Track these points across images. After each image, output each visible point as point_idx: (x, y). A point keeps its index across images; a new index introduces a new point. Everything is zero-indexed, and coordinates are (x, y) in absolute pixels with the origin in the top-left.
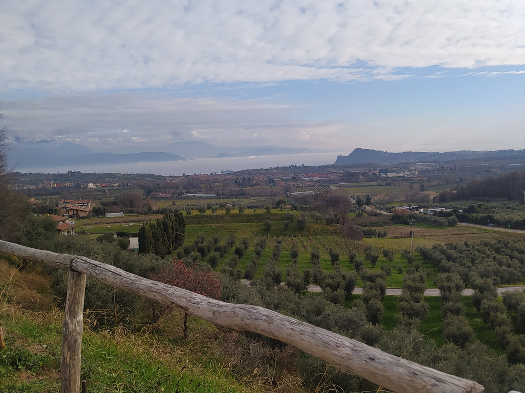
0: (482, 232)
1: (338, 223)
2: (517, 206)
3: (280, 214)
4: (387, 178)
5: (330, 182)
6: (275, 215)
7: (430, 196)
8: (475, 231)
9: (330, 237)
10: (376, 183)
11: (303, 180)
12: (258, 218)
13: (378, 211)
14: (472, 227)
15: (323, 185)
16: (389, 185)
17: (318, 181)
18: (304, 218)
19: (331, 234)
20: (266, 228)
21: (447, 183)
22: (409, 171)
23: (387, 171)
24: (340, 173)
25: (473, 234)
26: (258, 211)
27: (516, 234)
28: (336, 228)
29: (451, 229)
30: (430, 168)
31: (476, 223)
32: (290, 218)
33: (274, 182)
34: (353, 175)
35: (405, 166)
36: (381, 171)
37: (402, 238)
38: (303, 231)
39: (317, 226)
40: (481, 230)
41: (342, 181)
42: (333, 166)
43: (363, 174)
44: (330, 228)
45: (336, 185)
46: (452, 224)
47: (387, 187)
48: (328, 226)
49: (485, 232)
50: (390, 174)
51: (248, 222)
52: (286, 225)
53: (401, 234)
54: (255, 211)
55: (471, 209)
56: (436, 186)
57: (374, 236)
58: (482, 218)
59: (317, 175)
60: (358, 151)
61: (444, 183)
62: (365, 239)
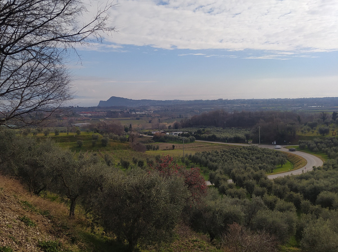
0: (213, 145)
1: (128, 141)
2: (222, 130)
3: (88, 136)
4: (136, 115)
5: (99, 117)
6: (84, 136)
7: (166, 126)
8: (207, 145)
9: (125, 151)
10: (129, 118)
11: (80, 116)
12: (71, 138)
13: (141, 135)
14: (205, 143)
15: (95, 119)
16: (138, 119)
17: (90, 117)
18: (106, 138)
19: (126, 148)
20: (78, 145)
21: (172, 118)
22: (147, 111)
23: (134, 111)
24: (104, 111)
25: (208, 146)
26: (70, 134)
27: (232, 145)
28: (128, 145)
29: (192, 144)
30: (159, 109)
31: (205, 140)
32: (96, 138)
33: (60, 117)
34: (114, 112)
35: (144, 108)
36: (131, 111)
37: (168, 150)
38: (106, 147)
39: (115, 143)
40: (212, 144)
41: (107, 116)
42: (98, 107)
43: (121, 112)
44: (125, 145)
45: (104, 119)
46: (192, 141)
47: (137, 120)
48: (123, 144)
49: (214, 145)
50: (138, 113)
51: (63, 142)
52: (94, 143)
53: (167, 147)
54: (68, 134)
55: (199, 132)
56: (166, 120)
57: (151, 149)
58: (209, 137)
59: (89, 113)
60: (113, 98)
61: (171, 118)
62: (147, 151)
